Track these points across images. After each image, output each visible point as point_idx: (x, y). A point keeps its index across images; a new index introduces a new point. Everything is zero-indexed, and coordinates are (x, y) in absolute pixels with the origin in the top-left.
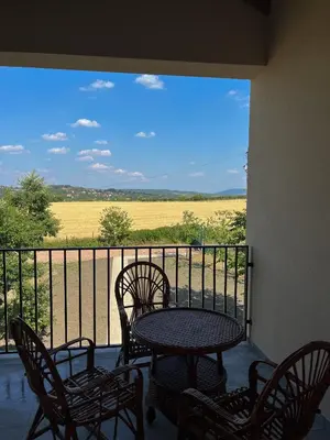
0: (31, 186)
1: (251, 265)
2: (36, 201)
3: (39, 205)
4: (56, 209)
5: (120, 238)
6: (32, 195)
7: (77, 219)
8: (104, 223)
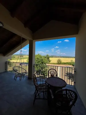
0: (47, 55)
1: (75, 72)
2: (48, 57)
3: (48, 58)
4: (50, 59)
5: (60, 63)
6: (47, 57)
7: (54, 60)
8: (58, 61)
